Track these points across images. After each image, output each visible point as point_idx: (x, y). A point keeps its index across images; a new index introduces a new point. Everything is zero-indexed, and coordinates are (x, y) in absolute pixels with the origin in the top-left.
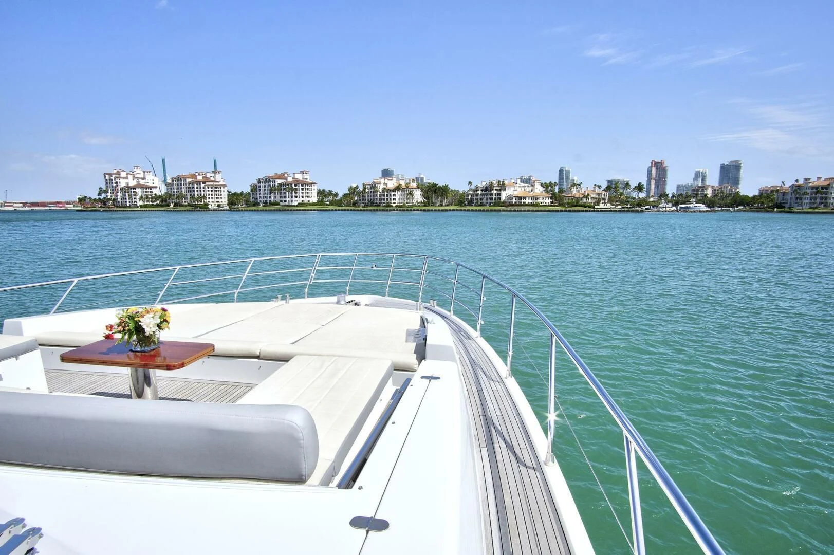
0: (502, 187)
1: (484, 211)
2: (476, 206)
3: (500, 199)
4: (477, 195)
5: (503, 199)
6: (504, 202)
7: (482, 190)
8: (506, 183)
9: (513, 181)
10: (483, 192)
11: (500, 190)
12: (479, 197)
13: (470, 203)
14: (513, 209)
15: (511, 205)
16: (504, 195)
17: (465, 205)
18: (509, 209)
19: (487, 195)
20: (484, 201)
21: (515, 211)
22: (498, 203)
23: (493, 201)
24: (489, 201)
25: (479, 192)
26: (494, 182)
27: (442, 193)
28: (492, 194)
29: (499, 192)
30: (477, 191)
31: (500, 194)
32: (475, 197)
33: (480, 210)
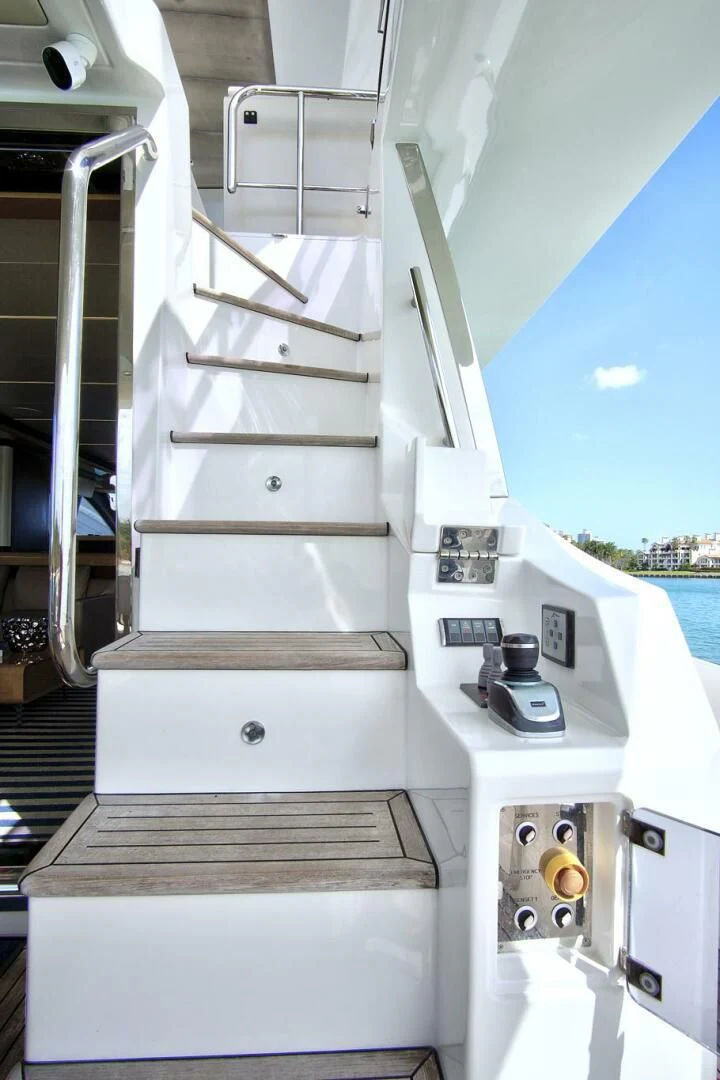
0: (692, 545)
1: (663, 576)
2: (653, 570)
3: (688, 561)
4: (655, 556)
5: (694, 560)
6: (695, 565)
7: (662, 550)
8: (699, 539)
9: (709, 537)
10: (664, 552)
11: (688, 549)
12: (658, 558)
13: (645, 566)
14: (707, 574)
15: (705, 569)
16: (695, 557)
17: (638, 570)
18: (701, 574)
19: (669, 555)
20: (665, 564)
21: (711, 577)
22: (686, 566)
23: (679, 563)
24: (672, 564)
25: (659, 552)
26: (682, 539)
27: (605, 554)
28: (676, 555)
29: (687, 552)
30: (654, 550)
31: (687, 555)
32: (652, 559)
33: (657, 576)
